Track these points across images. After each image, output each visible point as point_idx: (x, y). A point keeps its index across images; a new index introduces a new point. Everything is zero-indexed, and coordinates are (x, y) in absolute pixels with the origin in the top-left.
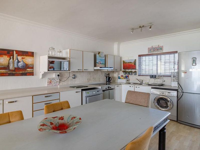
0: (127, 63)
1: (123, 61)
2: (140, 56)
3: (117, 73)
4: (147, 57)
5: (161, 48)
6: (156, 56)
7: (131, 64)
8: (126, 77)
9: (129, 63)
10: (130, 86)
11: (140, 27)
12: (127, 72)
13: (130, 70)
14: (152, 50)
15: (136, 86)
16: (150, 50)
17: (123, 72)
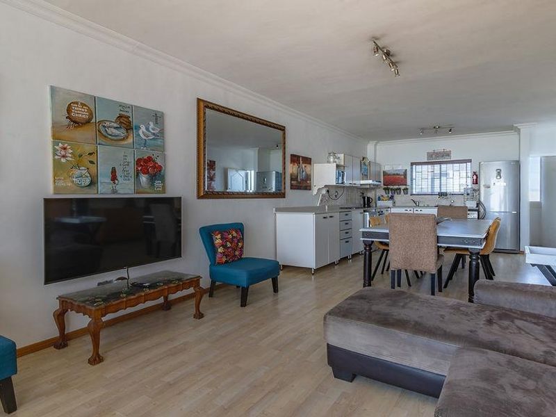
0: (391, 175)
1: (384, 172)
2: (412, 164)
3: (373, 192)
4: (425, 167)
5: (448, 154)
6: (439, 165)
7: (398, 176)
8: (392, 198)
9: (394, 174)
10: (406, 209)
12: (392, 189)
13: (396, 187)
14: (433, 156)
15: (417, 209)
16: (430, 155)
17: (384, 189)
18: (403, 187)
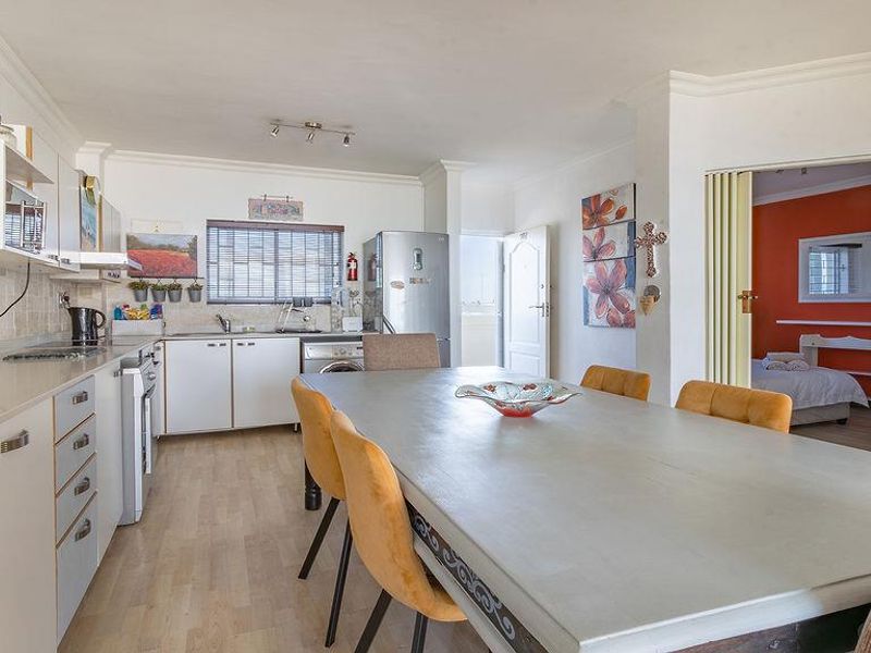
0: (150, 247)
1: (129, 239)
2: (211, 224)
5: (296, 210)
7: (174, 253)
8: (156, 311)
9: (161, 247)
10: (211, 342)
11: (307, 125)
12: (154, 288)
13: (165, 282)
14: (264, 210)
15: (240, 341)
16: (256, 206)
17: (132, 287)
18: (186, 283)
